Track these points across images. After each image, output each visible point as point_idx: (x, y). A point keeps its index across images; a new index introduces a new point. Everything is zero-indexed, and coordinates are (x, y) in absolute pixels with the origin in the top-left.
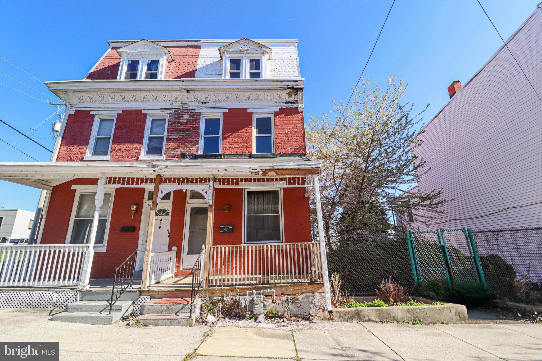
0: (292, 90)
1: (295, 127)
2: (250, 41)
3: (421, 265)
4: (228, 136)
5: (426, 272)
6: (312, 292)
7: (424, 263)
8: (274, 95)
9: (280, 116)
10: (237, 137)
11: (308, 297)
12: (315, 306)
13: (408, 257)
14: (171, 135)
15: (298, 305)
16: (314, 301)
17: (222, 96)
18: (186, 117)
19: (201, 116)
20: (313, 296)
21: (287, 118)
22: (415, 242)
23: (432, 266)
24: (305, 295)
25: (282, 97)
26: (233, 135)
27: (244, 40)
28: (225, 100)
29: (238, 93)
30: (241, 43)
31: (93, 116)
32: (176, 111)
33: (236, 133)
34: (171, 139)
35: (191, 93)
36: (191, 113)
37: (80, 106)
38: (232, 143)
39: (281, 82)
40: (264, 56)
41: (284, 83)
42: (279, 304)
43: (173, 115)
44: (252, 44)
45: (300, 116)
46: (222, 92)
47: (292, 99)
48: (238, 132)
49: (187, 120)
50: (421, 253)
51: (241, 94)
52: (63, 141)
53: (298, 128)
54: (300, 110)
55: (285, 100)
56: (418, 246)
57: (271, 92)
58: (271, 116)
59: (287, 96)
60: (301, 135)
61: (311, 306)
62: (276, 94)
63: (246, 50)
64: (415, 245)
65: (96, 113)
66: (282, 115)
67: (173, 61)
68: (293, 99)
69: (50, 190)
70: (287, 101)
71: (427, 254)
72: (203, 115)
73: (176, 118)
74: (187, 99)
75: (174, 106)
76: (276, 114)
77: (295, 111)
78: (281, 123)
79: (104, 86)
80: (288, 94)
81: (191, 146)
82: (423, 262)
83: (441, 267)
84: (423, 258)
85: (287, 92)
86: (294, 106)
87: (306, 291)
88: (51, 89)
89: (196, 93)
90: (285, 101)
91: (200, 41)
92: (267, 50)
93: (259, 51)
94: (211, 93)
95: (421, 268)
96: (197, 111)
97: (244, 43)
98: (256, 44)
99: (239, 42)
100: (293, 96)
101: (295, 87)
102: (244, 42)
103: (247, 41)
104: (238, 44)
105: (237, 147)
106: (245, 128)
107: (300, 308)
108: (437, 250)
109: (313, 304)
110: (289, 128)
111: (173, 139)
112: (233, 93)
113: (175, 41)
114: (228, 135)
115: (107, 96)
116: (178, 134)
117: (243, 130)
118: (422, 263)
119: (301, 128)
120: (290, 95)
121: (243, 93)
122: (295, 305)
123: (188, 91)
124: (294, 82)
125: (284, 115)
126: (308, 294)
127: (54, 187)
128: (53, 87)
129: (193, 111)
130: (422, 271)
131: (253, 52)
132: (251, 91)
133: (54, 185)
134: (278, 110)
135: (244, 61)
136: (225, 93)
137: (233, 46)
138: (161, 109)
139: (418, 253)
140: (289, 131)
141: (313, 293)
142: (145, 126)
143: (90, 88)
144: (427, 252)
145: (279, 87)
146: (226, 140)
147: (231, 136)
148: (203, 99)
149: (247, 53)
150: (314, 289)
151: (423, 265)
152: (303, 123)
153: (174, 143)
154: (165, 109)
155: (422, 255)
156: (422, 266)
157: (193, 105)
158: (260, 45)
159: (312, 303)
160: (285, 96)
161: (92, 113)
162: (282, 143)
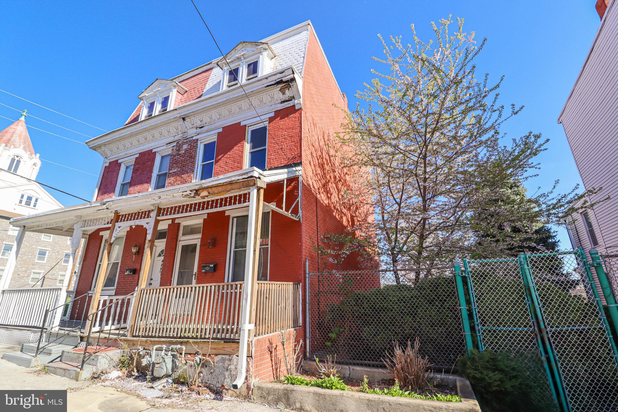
0: (283, 85)
1: (291, 130)
2: (247, 43)
3: (483, 320)
4: (220, 159)
5: (493, 334)
6: (230, 353)
7: (490, 317)
8: (266, 97)
9: (274, 121)
10: (228, 158)
11: (223, 360)
12: (231, 374)
13: (455, 306)
14: (171, 170)
15: (211, 371)
16: (230, 367)
17: (214, 114)
18: (185, 147)
19: (199, 142)
20: (230, 360)
21: (282, 122)
22: (472, 279)
23: (506, 323)
24: (220, 357)
25: (276, 97)
26: (225, 156)
27: (241, 44)
28: (219, 119)
29: (229, 107)
30: (239, 49)
31: (120, 164)
32: (178, 143)
33: (228, 154)
34: (171, 173)
35: (187, 119)
36: (190, 141)
37: (112, 157)
38: (224, 166)
39: (266, 78)
40: (262, 55)
41: (270, 79)
42: (191, 366)
43: (175, 147)
44: (249, 45)
45: (297, 114)
46: (213, 110)
47: (287, 96)
48: (229, 151)
49: (186, 150)
50: (484, 299)
51: (232, 107)
52: (100, 192)
53: (294, 130)
54: (297, 108)
55: (279, 99)
56: (479, 286)
57: (262, 94)
58: (266, 124)
59: (280, 93)
60: (297, 139)
61: (227, 374)
62: (268, 95)
63: (243, 55)
64: (473, 284)
65: (122, 161)
66: (277, 120)
67: (186, 92)
68: (289, 95)
69: (86, 238)
70: (282, 100)
71: (496, 301)
72: (201, 141)
73: (177, 150)
74: (185, 127)
75: (177, 138)
76: (271, 120)
77: (292, 110)
78: (275, 130)
79: (122, 133)
80: (280, 90)
81: (187, 177)
82: (487, 315)
83: (525, 326)
84: (487, 307)
85: (279, 89)
86: (290, 104)
87: (222, 352)
88: (90, 147)
89: (191, 119)
90: (280, 101)
91: (211, 63)
92: (265, 46)
93: (256, 51)
94: (204, 114)
95: (484, 326)
96: (194, 138)
97: (242, 48)
98: (253, 44)
99: (236, 48)
100: (287, 91)
101: (284, 79)
102: (242, 46)
103: (244, 44)
104: (236, 51)
105: (227, 169)
106: (237, 146)
107: (213, 374)
108: (518, 293)
109: (229, 372)
110: (283, 133)
111: (173, 173)
112: (224, 108)
113: (191, 71)
114: (220, 157)
115: (127, 143)
116: (177, 167)
117: (235, 148)
118: (485, 318)
119: (298, 130)
120: (282, 91)
121: (233, 105)
122: (208, 370)
123: (184, 119)
124: (280, 73)
125: (279, 118)
126: (224, 356)
127: (90, 235)
128: (92, 144)
129: (191, 139)
130: (484, 331)
131: (251, 54)
132: (241, 100)
133: (89, 233)
134: (272, 115)
135: (241, 68)
136: (217, 110)
137: (231, 56)
138: (167, 144)
139: (479, 299)
140: (284, 137)
141: (230, 355)
142: (154, 165)
143: (113, 138)
144: (495, 296)
145: (266, 85)
146: (218, 164)
147: (223, 158)
148: (199, 124)
149: (245, 59)
150: (233, 350)
151: (487, 320)
152: (301, 123)
153: (173, 177)
154: (169, 143)
155: (486, 301)
156: (485, 323)
157: (191, 132)
158: (257, 44)
159: (227, 370)
160: (277, 94)
161: (119, 161)
162: (274, 154)
